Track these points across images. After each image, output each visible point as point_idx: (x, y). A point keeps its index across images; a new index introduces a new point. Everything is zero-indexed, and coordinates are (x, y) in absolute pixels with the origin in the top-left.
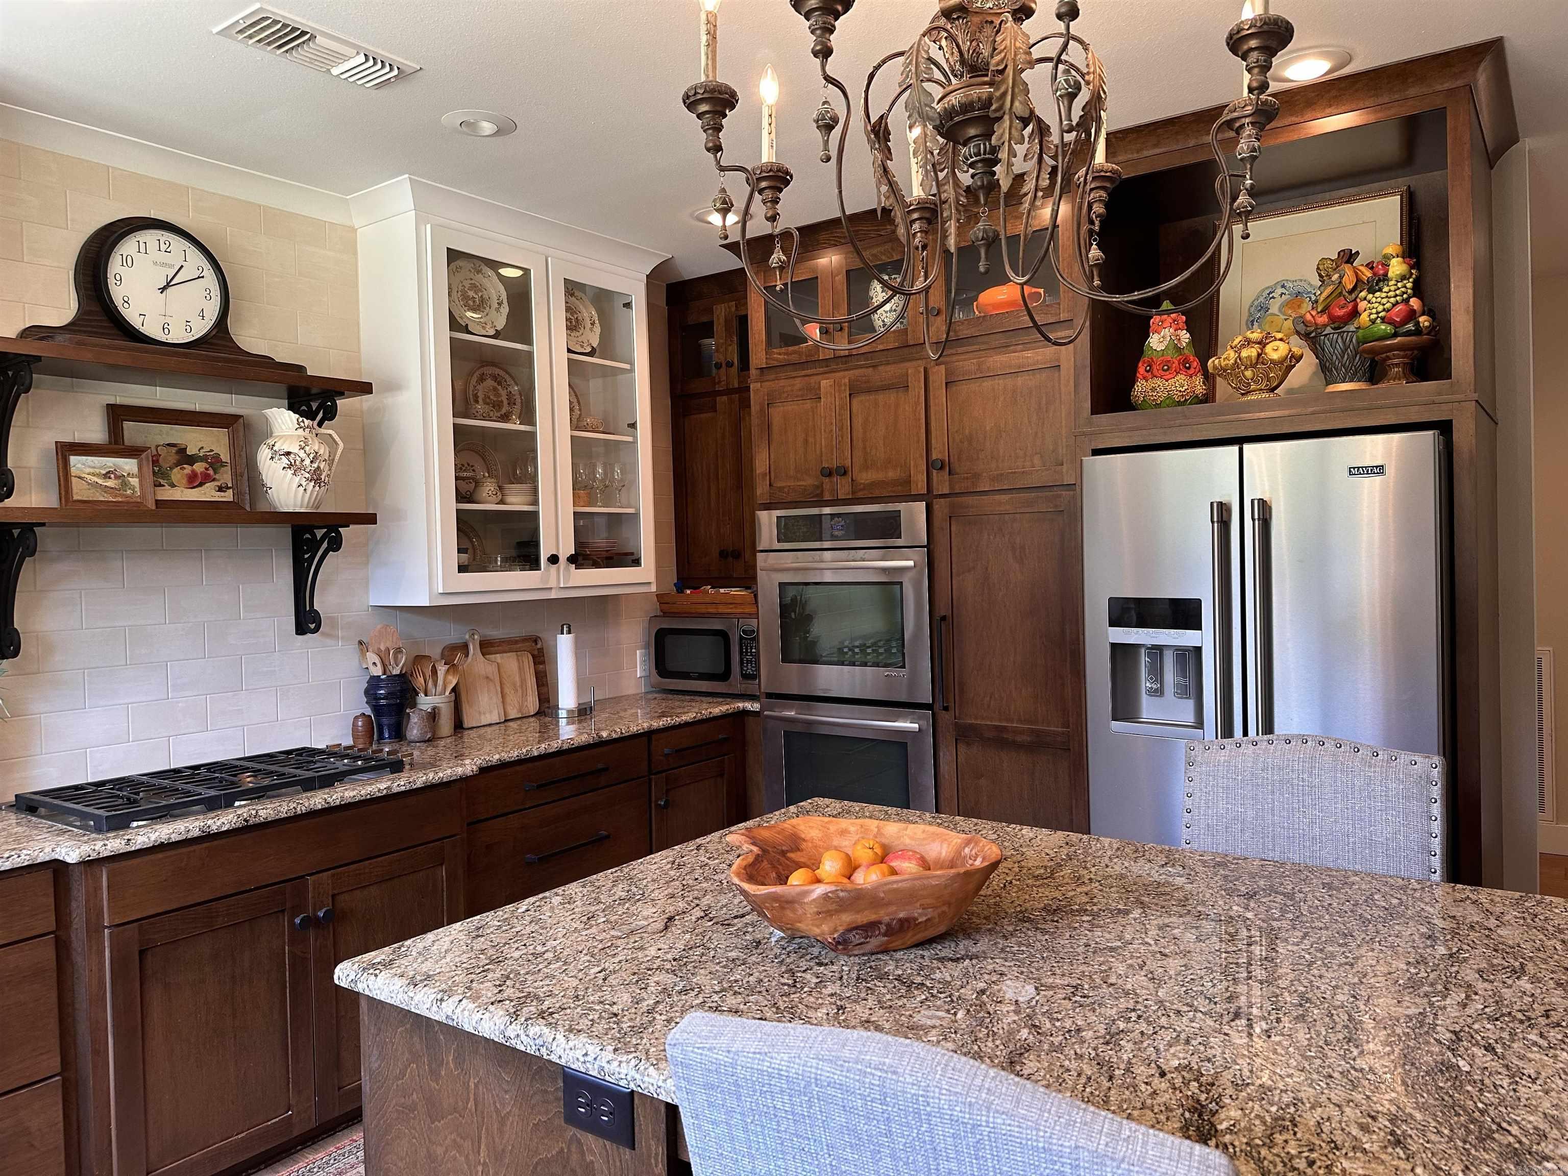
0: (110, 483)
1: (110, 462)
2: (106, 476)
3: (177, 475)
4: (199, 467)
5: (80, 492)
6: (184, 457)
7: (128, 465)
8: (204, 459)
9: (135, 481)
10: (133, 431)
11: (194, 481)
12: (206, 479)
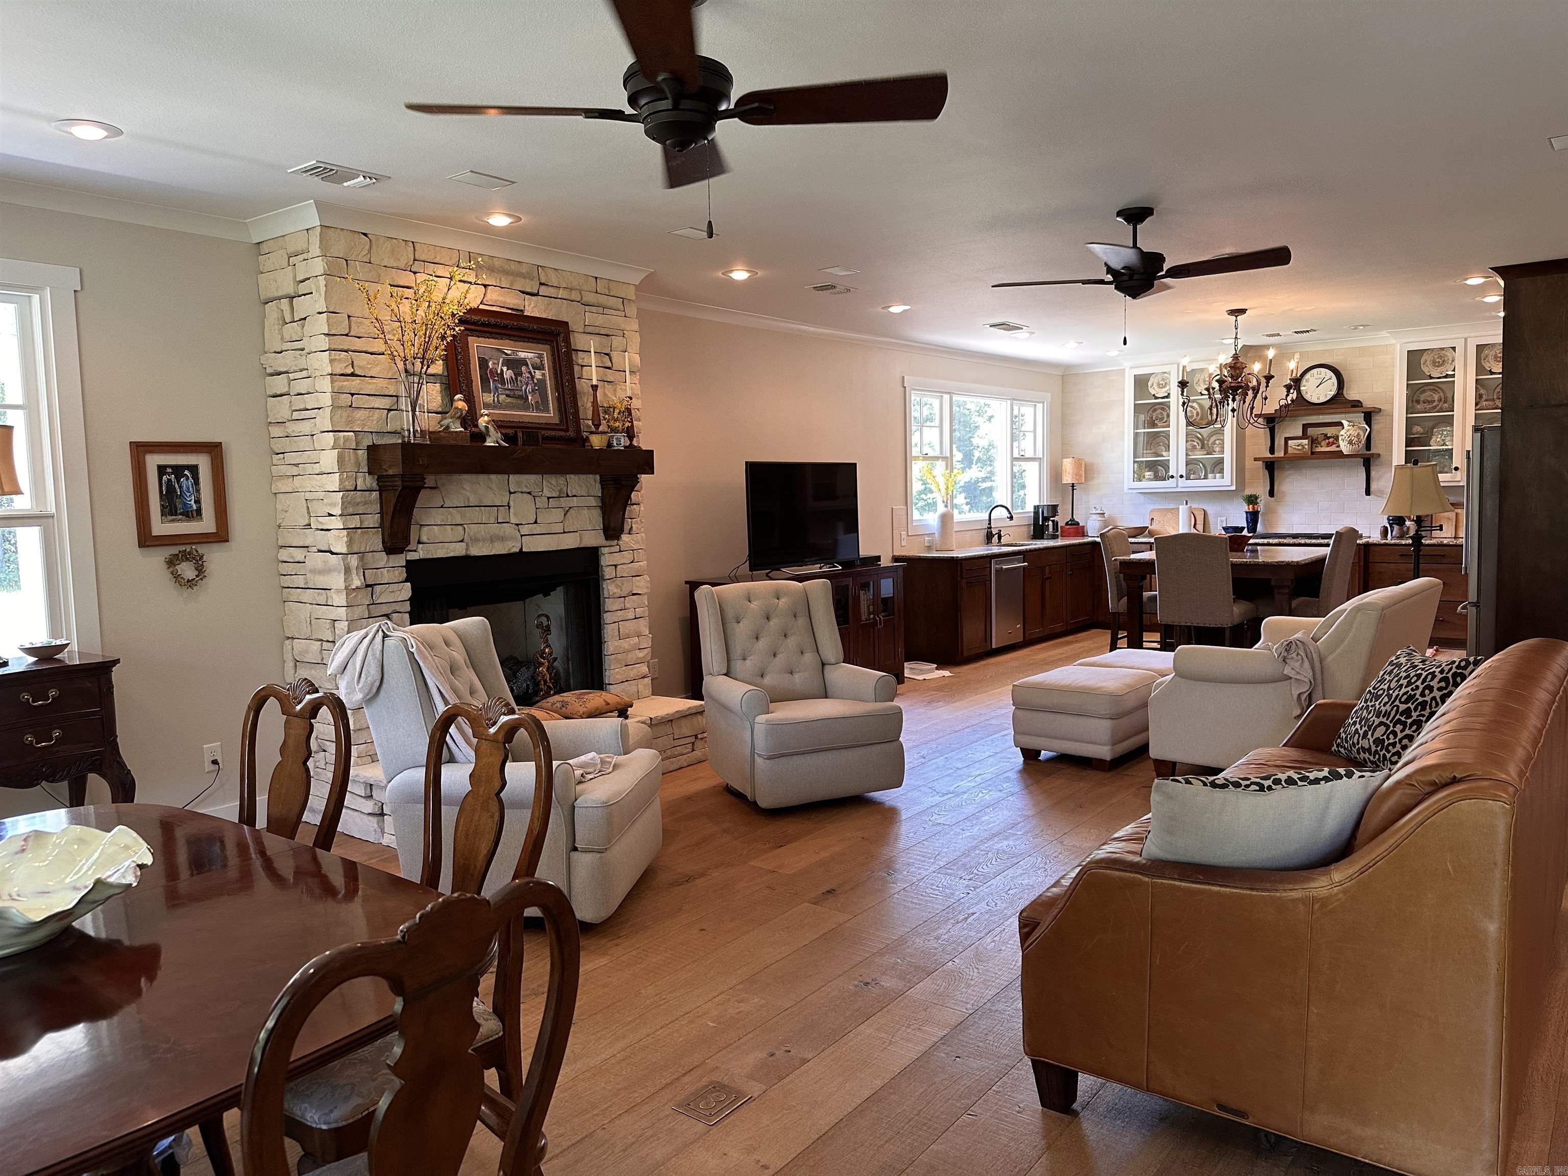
0: (1299, 448)
1: (1300, 441)
2: (1298, 446)
3: (1323, 443)
4: (1331, 440)
5: (1290, 450)
6: (1326, 437)
7: (1305, 442)
8: (1333, 437)
9: (1306, 447)
10: (1310, 431)
11: (1329, 445)
12: (1333, 443)
